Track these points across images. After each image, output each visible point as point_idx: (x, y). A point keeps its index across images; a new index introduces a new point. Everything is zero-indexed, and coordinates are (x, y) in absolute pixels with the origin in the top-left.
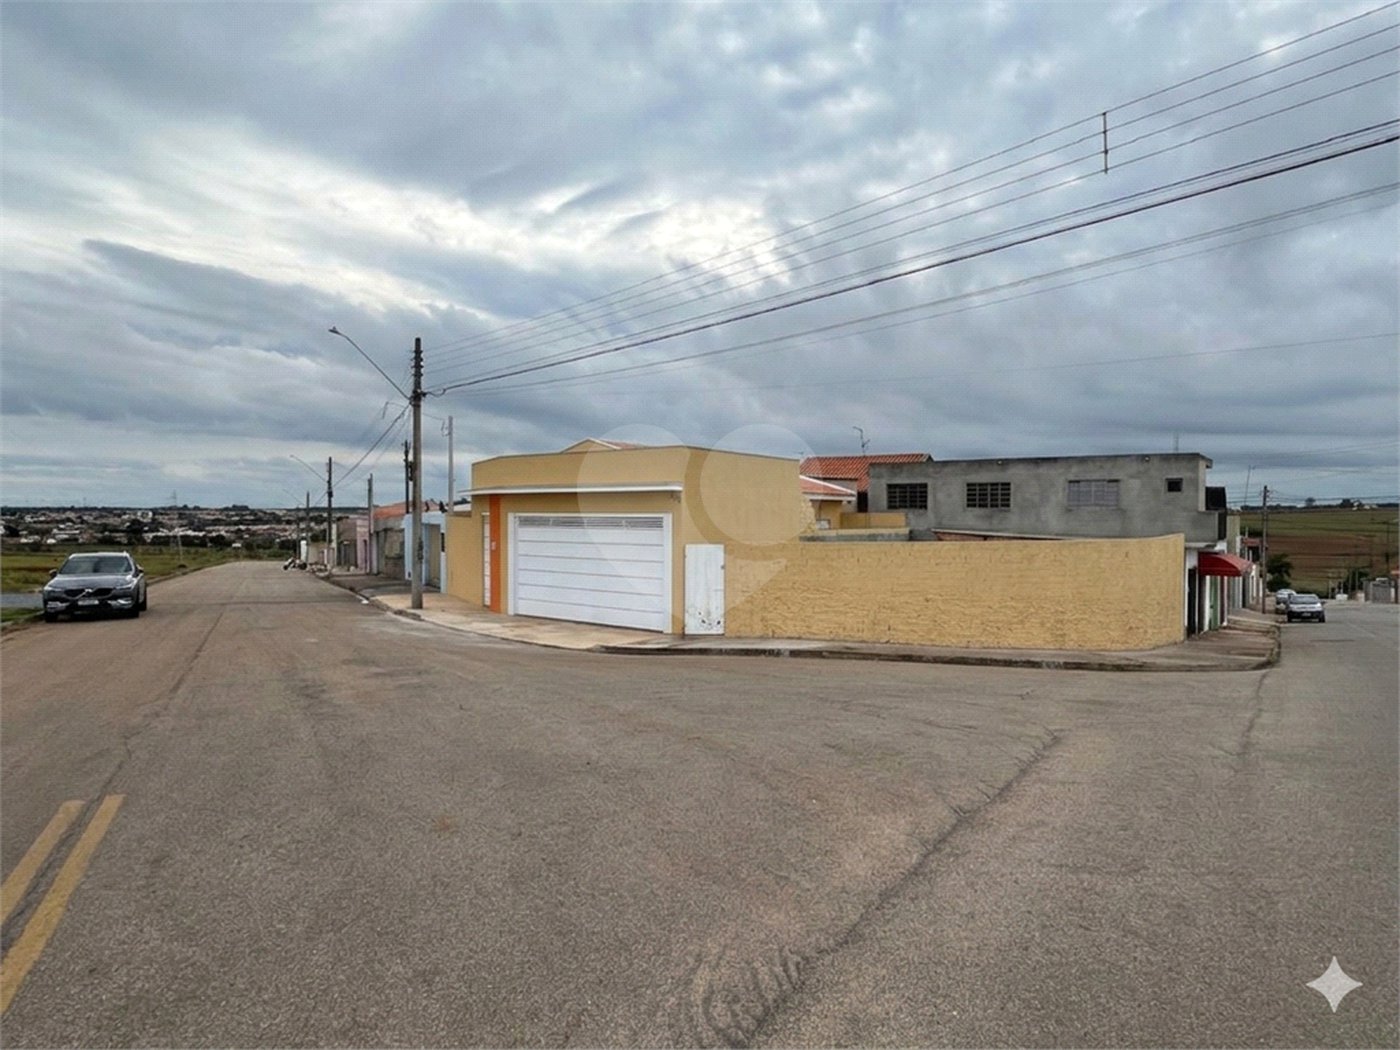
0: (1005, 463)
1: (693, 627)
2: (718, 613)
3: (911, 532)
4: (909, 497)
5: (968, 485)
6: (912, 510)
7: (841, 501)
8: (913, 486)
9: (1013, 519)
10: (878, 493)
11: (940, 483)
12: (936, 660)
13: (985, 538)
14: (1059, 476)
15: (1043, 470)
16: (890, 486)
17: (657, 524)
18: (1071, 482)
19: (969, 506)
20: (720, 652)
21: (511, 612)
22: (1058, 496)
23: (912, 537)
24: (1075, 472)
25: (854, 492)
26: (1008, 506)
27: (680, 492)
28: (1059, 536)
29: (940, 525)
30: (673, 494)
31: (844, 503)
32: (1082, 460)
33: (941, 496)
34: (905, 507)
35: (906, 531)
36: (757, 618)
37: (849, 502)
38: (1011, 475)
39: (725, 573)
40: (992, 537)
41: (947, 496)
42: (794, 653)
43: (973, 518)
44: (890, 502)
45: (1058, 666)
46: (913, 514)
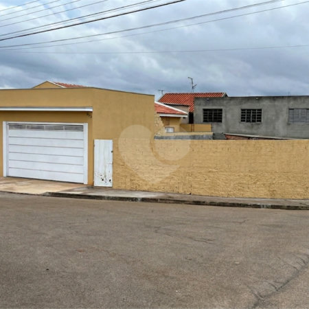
0: (260, 98)
1: (98, 183)
2: (109, 176)
3: (214, 134)
4: (213, 116)
5: (242, 110)
6: (215, 123)
7: (180, 118)
8: (216, 110)
9: (262, 129)
10: (199, 114)
11: (228, 109)
12: (212, 204)
13: (249, 138)
14: (284, 106)
15: (277, 103)
16: (204, 110)
17: (80, 128)
18: (290, 109)
19: (242, 121)
20: (109, 198)
21: (5, 175)
22: (284, 116)
23: (214, 137)
24: (292, 104)
25: (187, 113)
26: (260, 121)
27: (91, 112)
28: (284, 138)
29: (228, 131)
30: (88, 113)
31: (182, 119)
32: (295, 98)
33: (229, 116)
34: (211, 121)
35: (211, 133)
36: (128, 180)
37: (184, 118)
38: (263, 105)
39: (113, 155)
40: (252, 138)
41: (232, 115)
42: (144, 200)
43: (243, 128)
44: (204, 118)
45: (268, 207)
46: (215, 125)
